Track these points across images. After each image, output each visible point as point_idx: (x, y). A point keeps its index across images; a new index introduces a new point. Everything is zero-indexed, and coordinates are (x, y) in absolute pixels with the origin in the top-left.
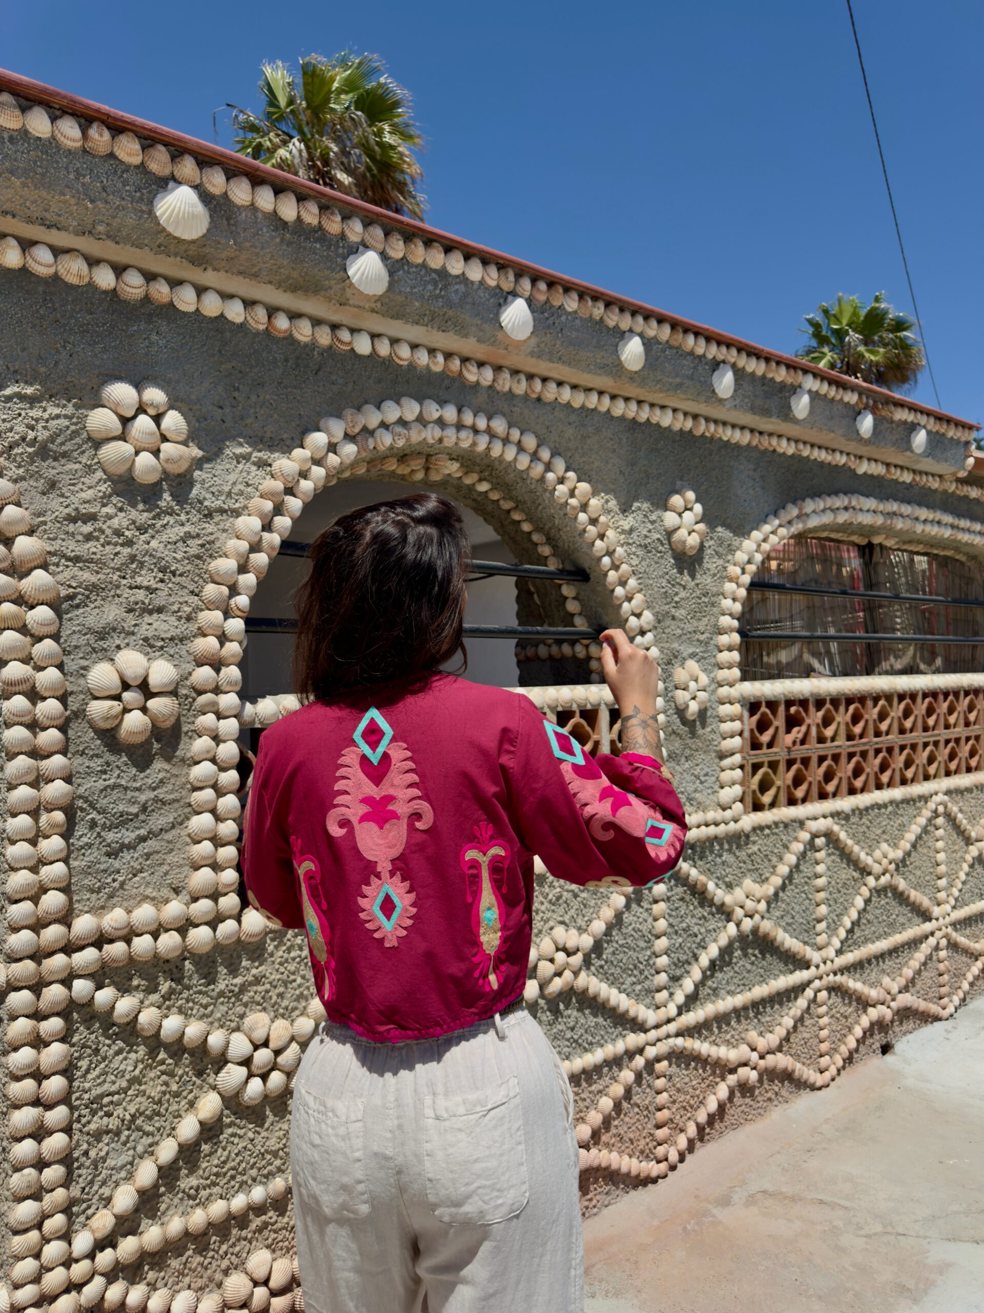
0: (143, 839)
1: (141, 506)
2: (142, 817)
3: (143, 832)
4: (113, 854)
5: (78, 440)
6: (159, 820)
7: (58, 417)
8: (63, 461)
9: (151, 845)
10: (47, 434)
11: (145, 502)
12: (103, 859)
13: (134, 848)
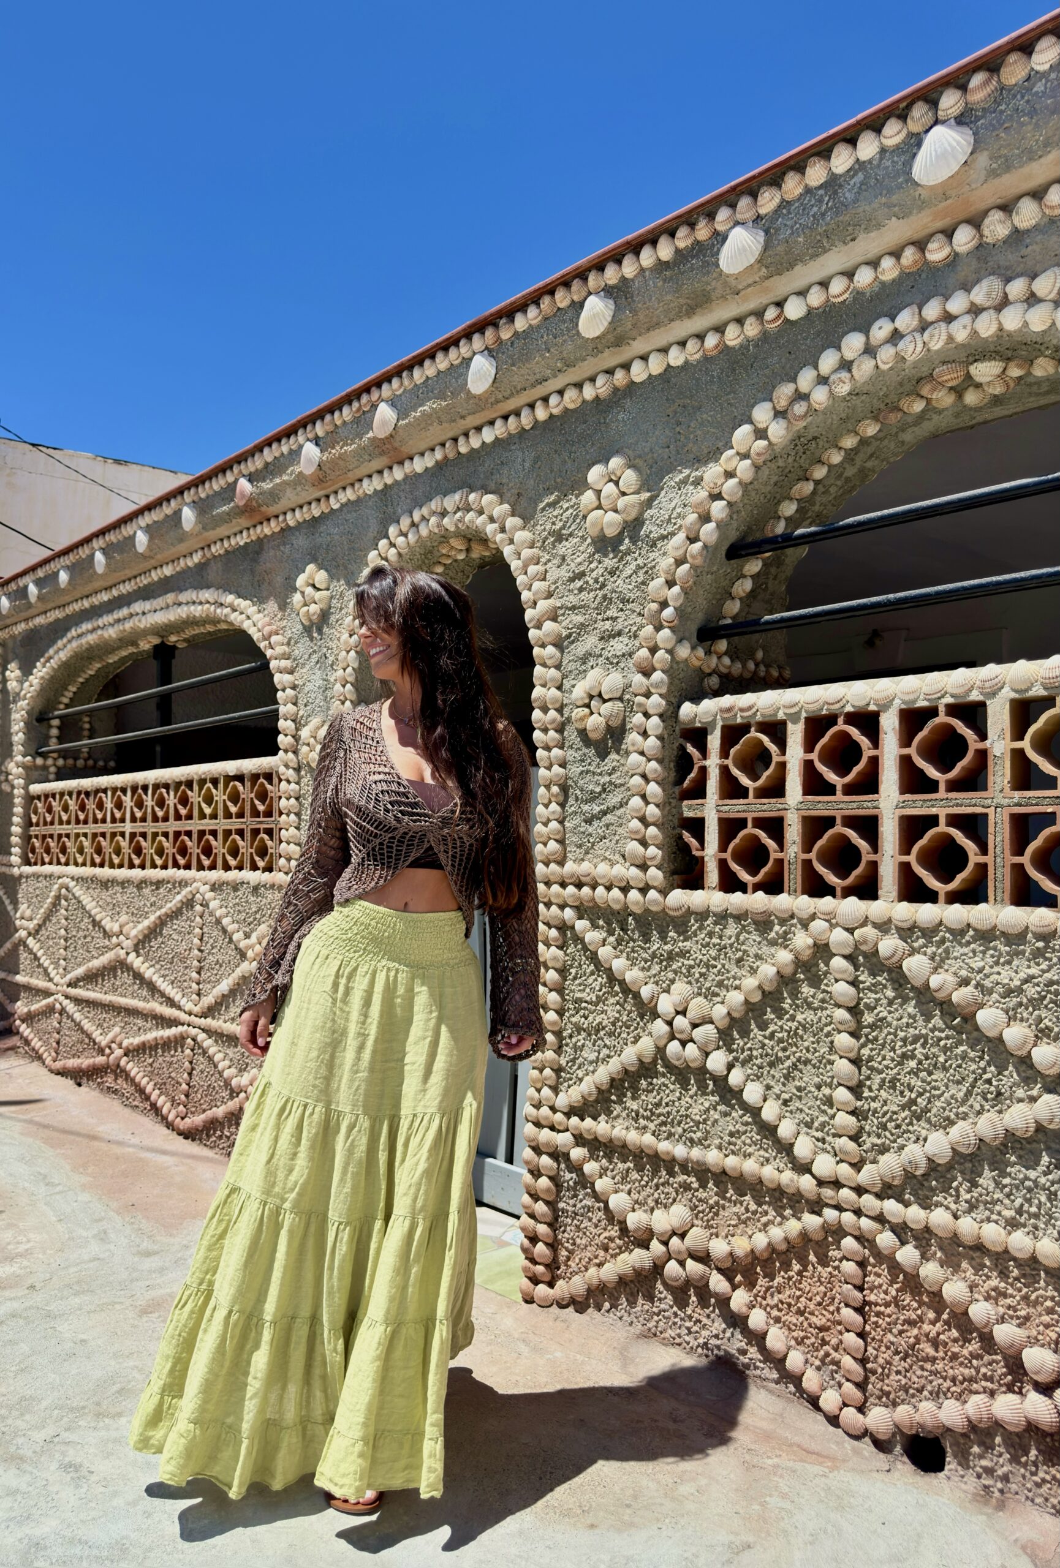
0: (605, 813)
1: (611, 556)
2: (604, 796)
3: (604, 807)
4: (589, 821)
5: (578, 521)
6: (614, 799)
7: (567, 509)
8: (570, 539)
9: (609, 818)
10: (561, 524)
11: (613, 551)
12: (583, 824)
13: (600, 819)
